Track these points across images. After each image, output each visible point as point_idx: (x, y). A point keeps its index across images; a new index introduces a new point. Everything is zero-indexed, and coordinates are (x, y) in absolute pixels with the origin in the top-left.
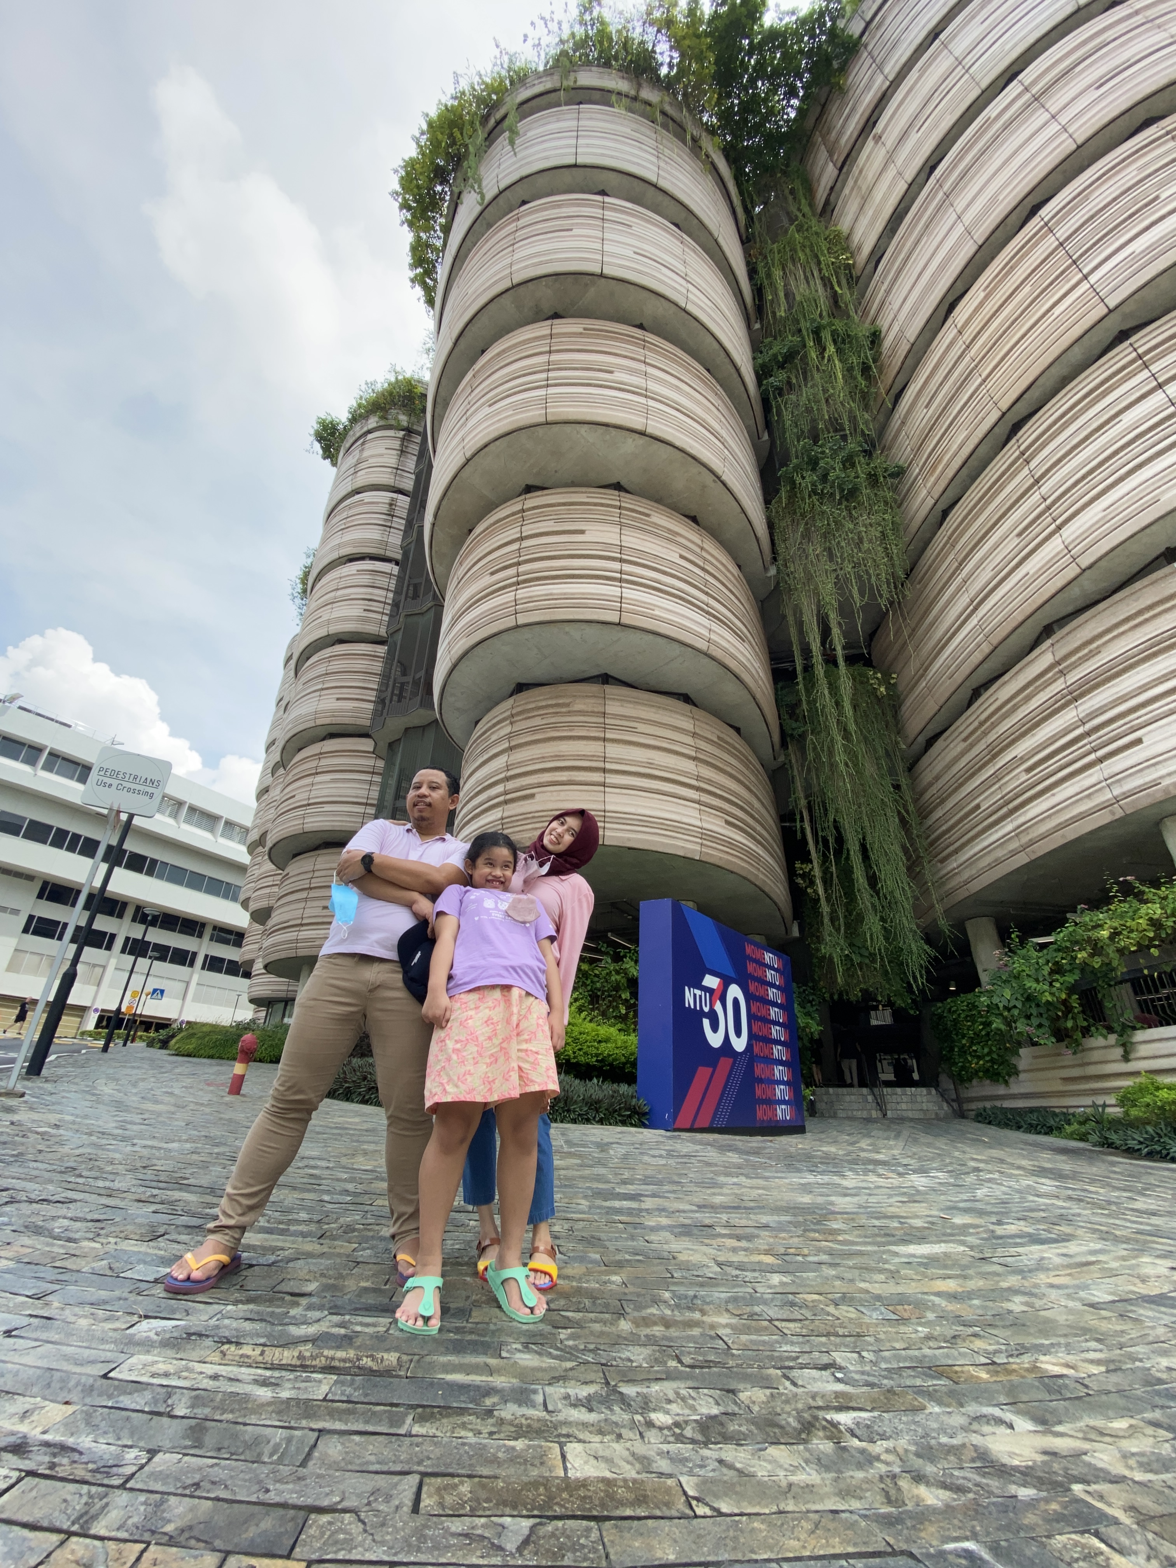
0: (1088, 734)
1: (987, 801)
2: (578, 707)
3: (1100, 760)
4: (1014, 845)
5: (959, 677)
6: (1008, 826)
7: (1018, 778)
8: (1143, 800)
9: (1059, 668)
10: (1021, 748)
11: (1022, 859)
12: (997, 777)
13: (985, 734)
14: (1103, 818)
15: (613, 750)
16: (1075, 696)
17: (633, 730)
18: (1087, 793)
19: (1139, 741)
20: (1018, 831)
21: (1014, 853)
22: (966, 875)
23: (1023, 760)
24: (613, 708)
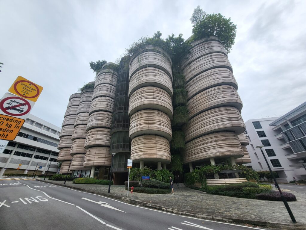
0: (205, 148)
1: (194, 152)
2: (153, 139)
3: (206, 152)
4: (196, 158)
5: (192, 137)
6: (196, 156)
7: (197, 151)
8: (209, 157)
9: (203, 140)
10: (198, 147)
11: (197, 159)
12: (195, 150)
13: (194, 144)
14: (205, 158)
15: (157, 145)
16: (204, 144)
17: (159, 142)
18: (204, 155)
19: (209, 151)
20: (197, 156)
21: (196, 159)
22: (191, 159)
23: (198, 149)
24: (157, 139)
